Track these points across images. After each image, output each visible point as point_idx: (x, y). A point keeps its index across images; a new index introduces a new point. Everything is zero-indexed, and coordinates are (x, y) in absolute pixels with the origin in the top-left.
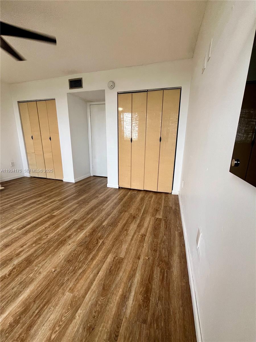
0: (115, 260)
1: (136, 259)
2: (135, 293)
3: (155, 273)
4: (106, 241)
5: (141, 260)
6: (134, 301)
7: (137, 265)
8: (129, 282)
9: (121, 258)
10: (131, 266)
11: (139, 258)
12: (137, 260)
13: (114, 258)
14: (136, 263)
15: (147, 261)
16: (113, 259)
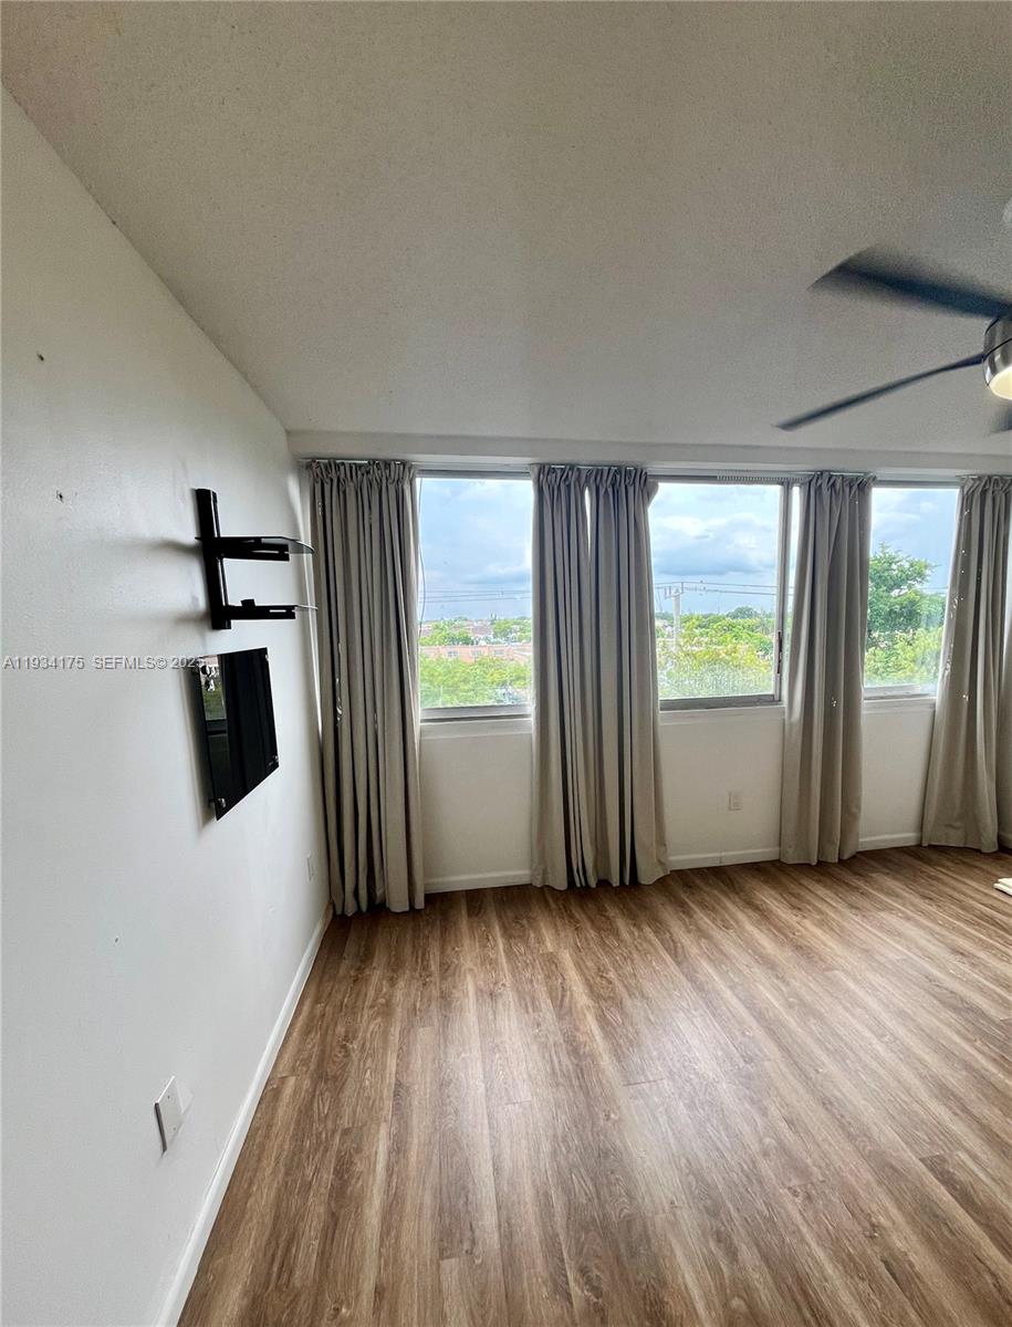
0: (468, 1234)
1: (388, 1282)
2: (374, 1171)
3: (315, 1255)
4: (558, 1311)
5: (368, 1287)
6: (373, 1154)
7: (380, 1255)
8: (397, 1188)
9: (448, 1257)
10: (404, 1240)
11: (379, 1292)
12: (385, 1281)
13: (473, 1242)
14: (386, 1265)
15: (343, 1297)
16: (477, 1233)
